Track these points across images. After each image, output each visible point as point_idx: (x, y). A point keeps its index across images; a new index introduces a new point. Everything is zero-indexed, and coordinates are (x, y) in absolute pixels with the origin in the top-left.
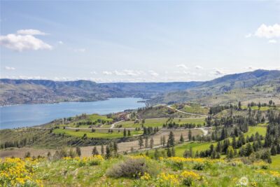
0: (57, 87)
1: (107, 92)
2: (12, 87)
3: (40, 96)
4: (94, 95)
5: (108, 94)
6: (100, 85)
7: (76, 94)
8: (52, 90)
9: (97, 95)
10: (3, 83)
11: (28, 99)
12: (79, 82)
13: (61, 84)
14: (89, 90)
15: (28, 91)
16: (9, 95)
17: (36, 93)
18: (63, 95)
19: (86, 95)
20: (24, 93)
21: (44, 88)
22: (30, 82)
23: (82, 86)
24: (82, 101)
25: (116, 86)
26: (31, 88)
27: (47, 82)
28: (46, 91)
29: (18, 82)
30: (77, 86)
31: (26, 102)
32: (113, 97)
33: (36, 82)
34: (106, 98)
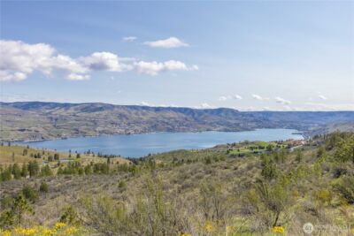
0: (196, 115)
1: (252, 121)
2: (152, 114)
3: (181, 124)
4: (238, 125)
5: (254, 124)
6: (243, 114)
7: (218, 123)
8: (193, 119)
9: (241, 125)
10: (144, 111)
11: (170, 127)
12: (220, 110)
13: (200, 112)
14: (230, 119)
15: (170, 119)
16: (151, 123)
17: (177, 121)
18: (204, 123)
19: (229, 125)
20: (166, 121)
21: (184, 116)
22: (169, 109)
23: (222, 114)
24: (226, 131)
25: (261, 115)
26: (172, 116)
27: (186, 109)
28: (186, 119)
29: (157, 109)
30: (217, 114)
31: (169, 130)
32: (259, 127)
33: (175, 109)
34: (252, 129)
